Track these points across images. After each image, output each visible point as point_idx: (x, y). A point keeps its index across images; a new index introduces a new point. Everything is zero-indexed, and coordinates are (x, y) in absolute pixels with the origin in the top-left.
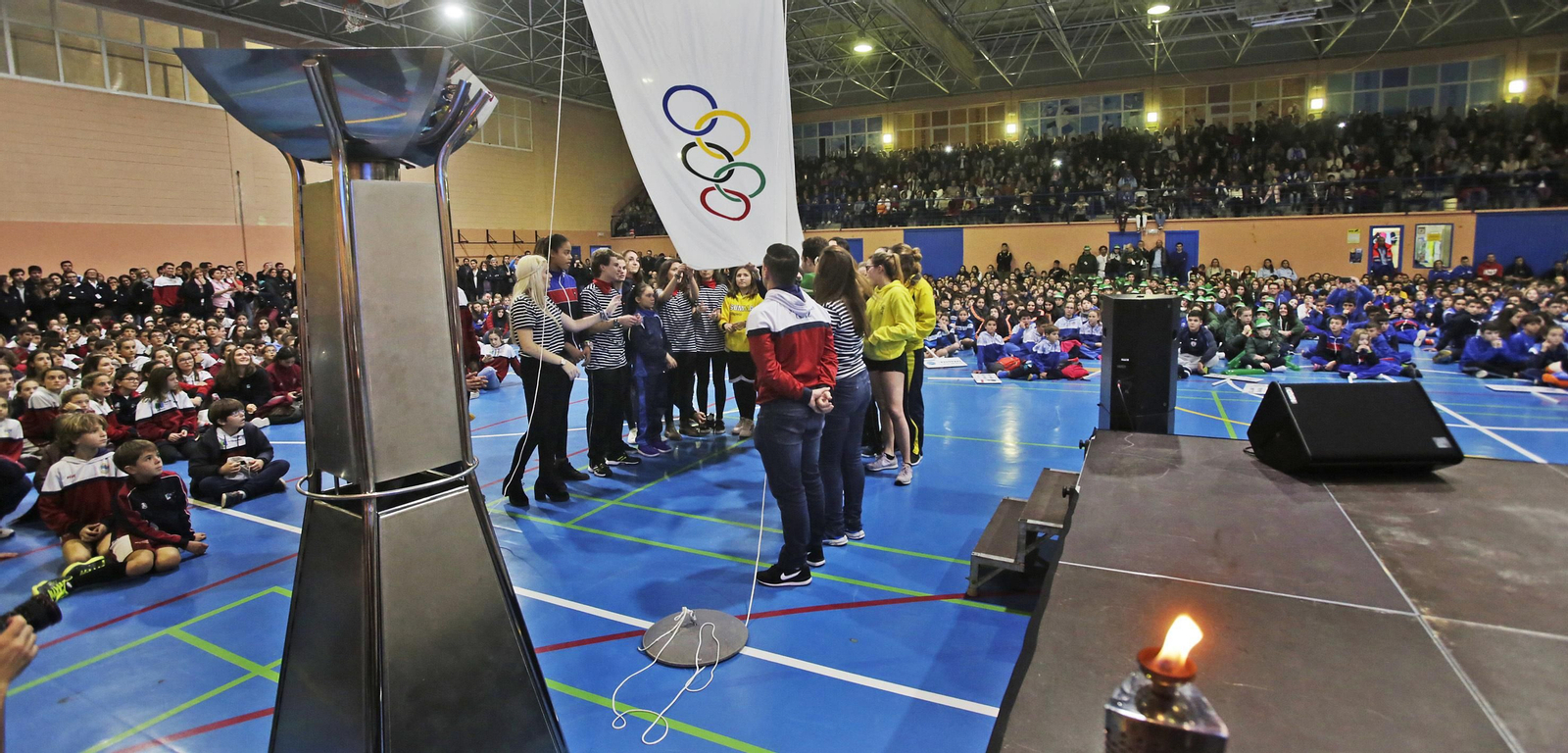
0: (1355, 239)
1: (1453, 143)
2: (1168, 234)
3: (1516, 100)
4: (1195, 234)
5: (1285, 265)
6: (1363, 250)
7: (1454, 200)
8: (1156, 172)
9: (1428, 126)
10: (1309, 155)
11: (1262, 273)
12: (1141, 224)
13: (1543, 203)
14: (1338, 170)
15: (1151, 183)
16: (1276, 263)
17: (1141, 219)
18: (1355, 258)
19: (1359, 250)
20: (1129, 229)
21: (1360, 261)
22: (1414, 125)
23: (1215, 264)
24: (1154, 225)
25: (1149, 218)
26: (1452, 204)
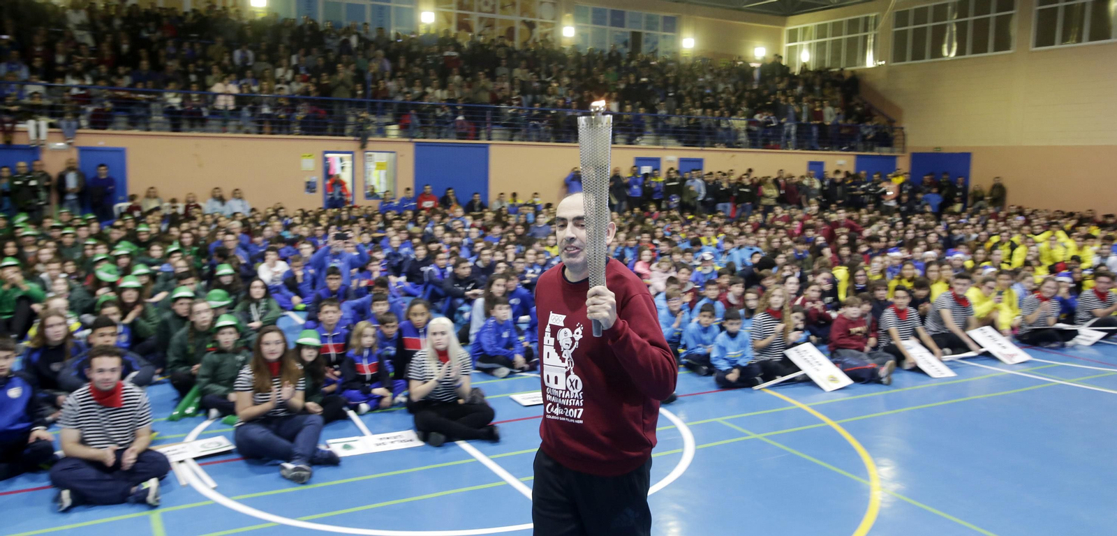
0: (310, 166)
1: (388, 65)
2: (83, 150)
3: (428, 28)
4: (120, 152)
5: (237, 195)
6: (318, 178)
7: (395, 127)
8: (60, 59)
9: (365, 43)
10: (257, 59)
11: (209, 206)
12: (38, 134)
13: (462, 136)
14: (288, 83)
15: (49, 73)
16: (226, 192)
17: (37, 127)
18: (311, 187)
19: (314, 178)
20: (19, 140)
21: (314, 192)
22: (354, 41)
23: (151, 194)
24: (59, 137)
25: (51, 126)
26: (393, 130)
